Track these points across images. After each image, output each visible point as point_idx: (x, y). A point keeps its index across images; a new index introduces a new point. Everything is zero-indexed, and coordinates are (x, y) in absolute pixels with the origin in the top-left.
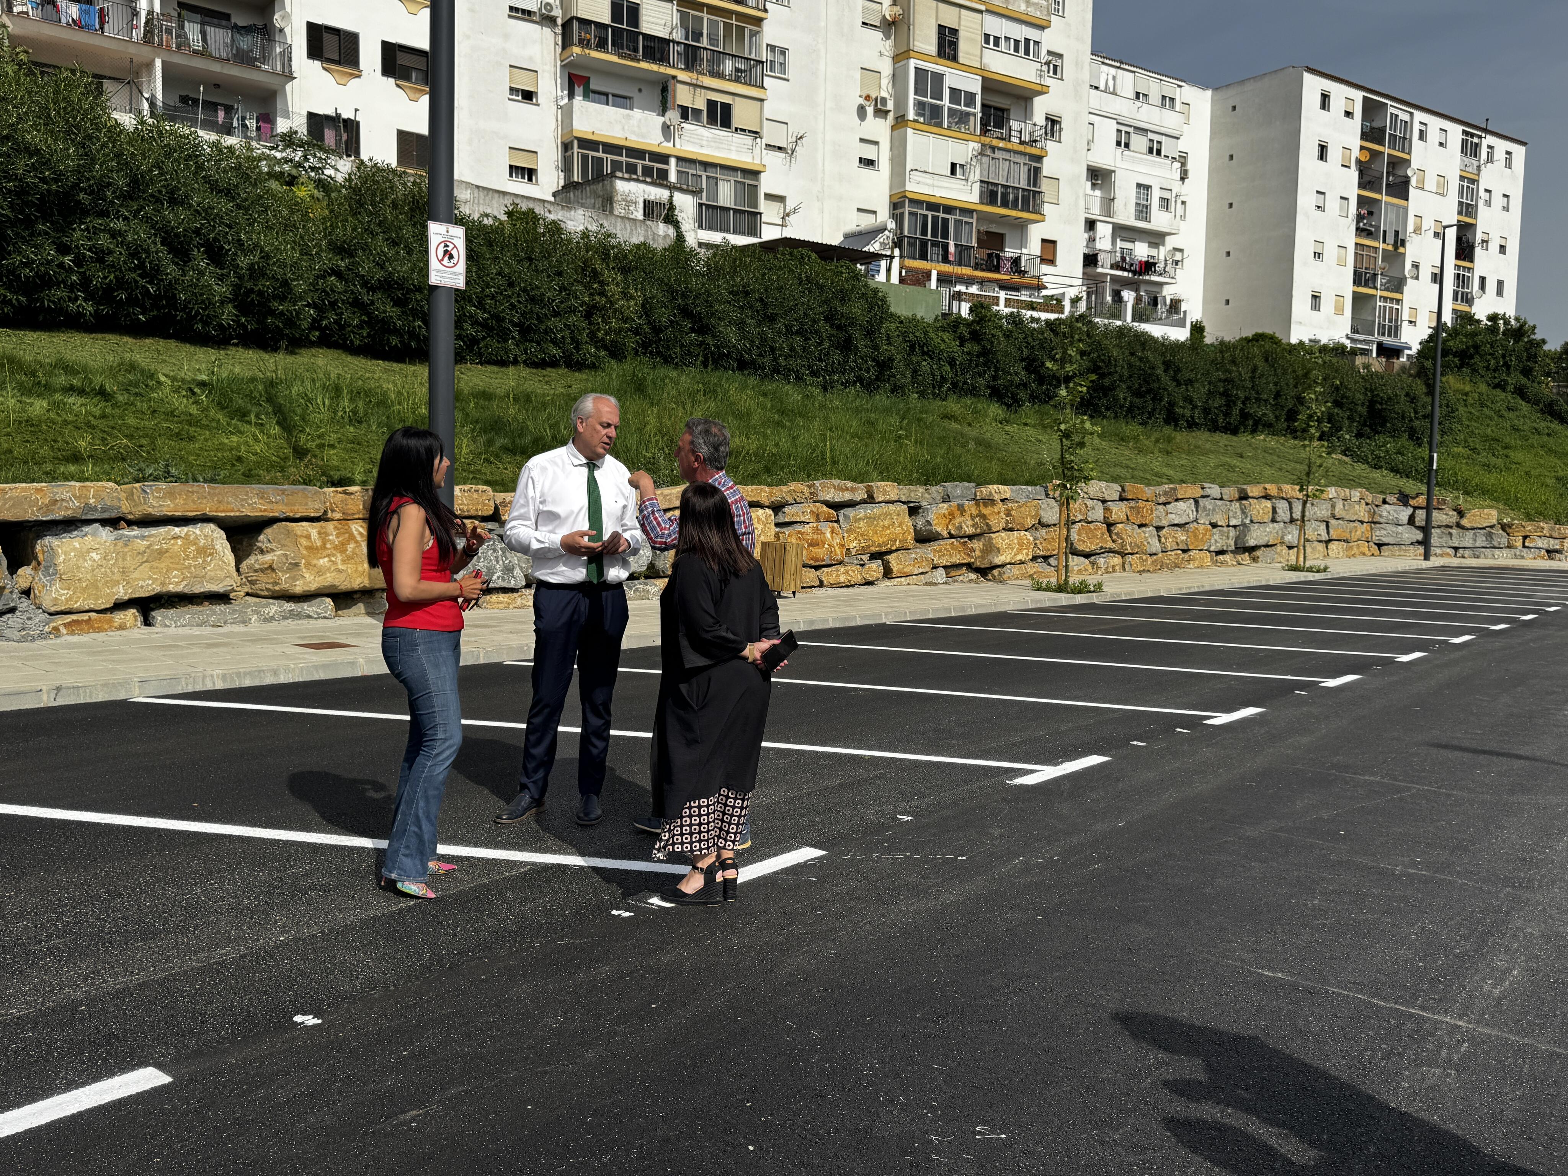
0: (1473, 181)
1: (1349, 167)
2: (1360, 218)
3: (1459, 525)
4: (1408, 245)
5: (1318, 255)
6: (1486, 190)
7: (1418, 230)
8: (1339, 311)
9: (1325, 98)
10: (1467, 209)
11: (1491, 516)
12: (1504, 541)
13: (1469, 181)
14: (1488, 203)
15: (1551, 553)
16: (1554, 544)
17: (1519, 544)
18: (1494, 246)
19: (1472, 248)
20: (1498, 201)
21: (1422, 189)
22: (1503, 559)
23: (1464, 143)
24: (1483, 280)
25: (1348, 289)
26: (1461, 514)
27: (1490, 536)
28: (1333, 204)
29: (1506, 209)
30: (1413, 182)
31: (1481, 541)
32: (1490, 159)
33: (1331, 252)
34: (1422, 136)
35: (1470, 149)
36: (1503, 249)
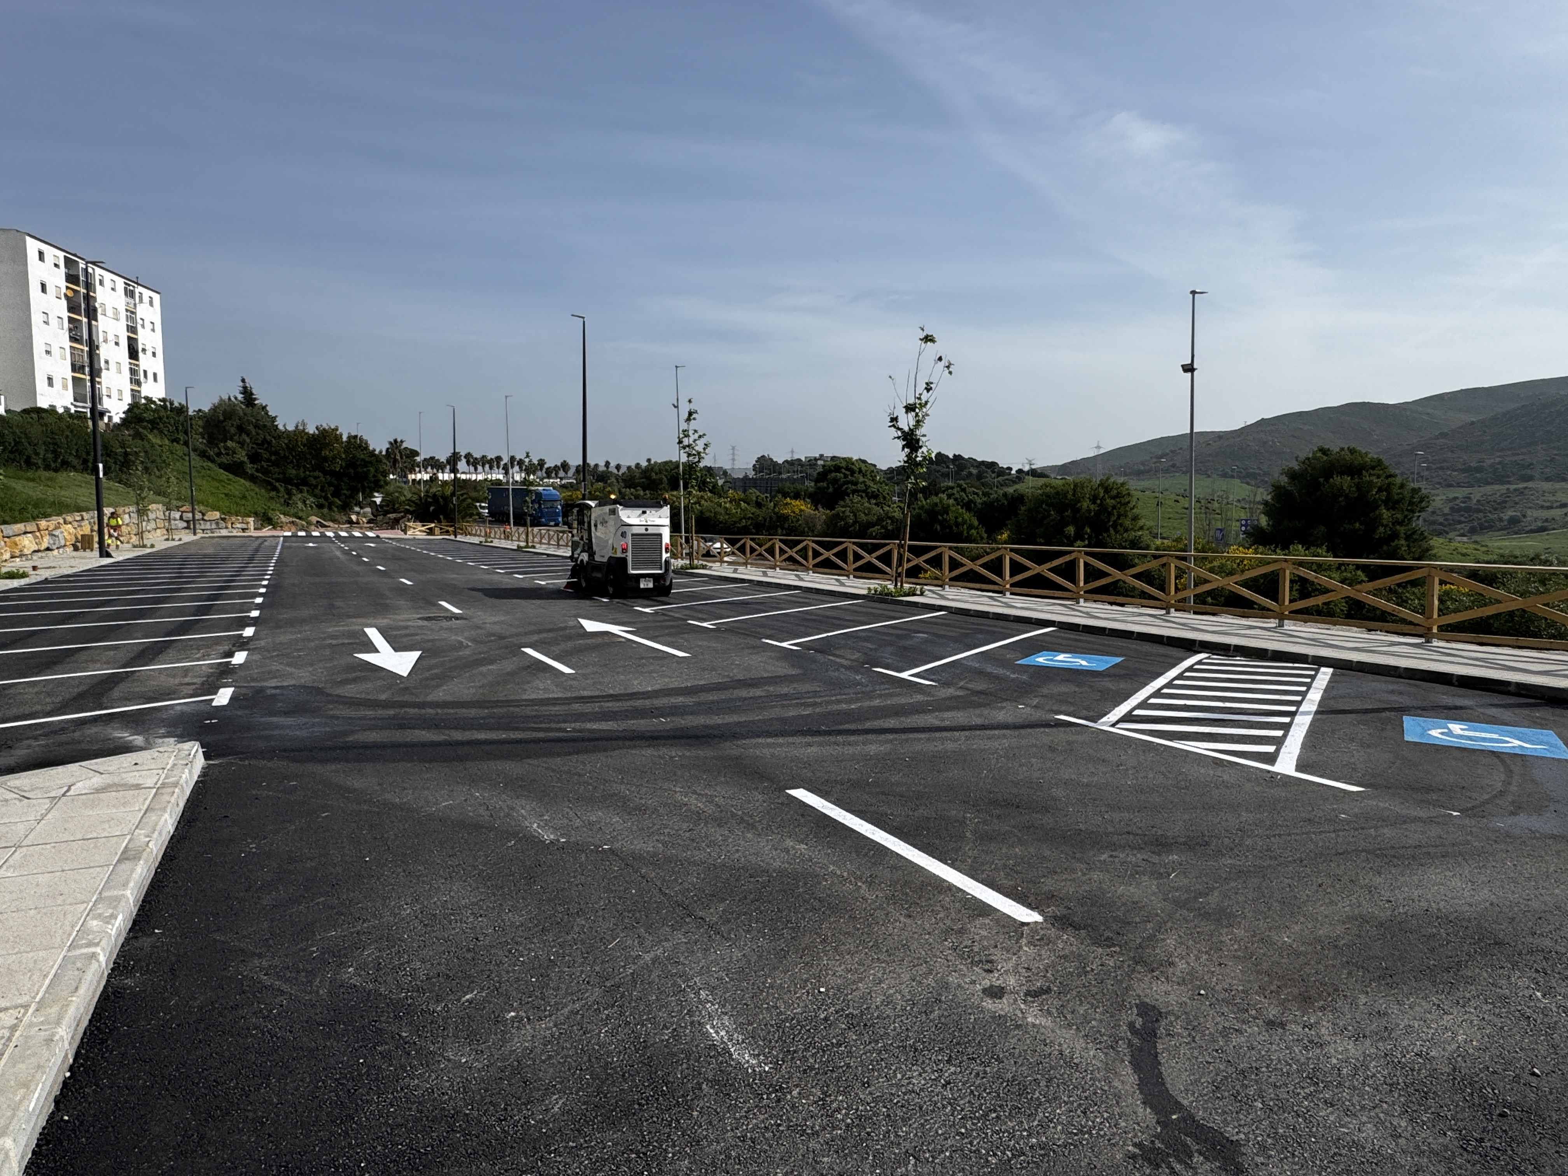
0: (132, 313)
1: (60, 298)
2: (70, 330)
3: (203, 519)
4: (101, 349)
5: (48, 352)
6: (142, 319)
7: (105, 341)
8: (65, 387)
9: (41, 255)
10: (132, 329)
11: (217, 515)
12: (224, 525)
13: (131, 314)
14: (143, 326)
15: (244, 530)
16: (244, 526)
17: (230, 526)
18: (149, 353)
19: (137, 352)
20: (148, 326)
21: (105, 315)
22: (224, 533)
23: (126, 289)
24: (145, 372)
25: (69, 374)
26: (203, 515)
27: (217, 524)
28: (54, 321)
29: (153, 330)
30: (99, 311)
31: (214, 526)
32: (141, 301)
33: (55, 351)
34: (101, 283)
35: (130, 294)
36: (154, 354)
